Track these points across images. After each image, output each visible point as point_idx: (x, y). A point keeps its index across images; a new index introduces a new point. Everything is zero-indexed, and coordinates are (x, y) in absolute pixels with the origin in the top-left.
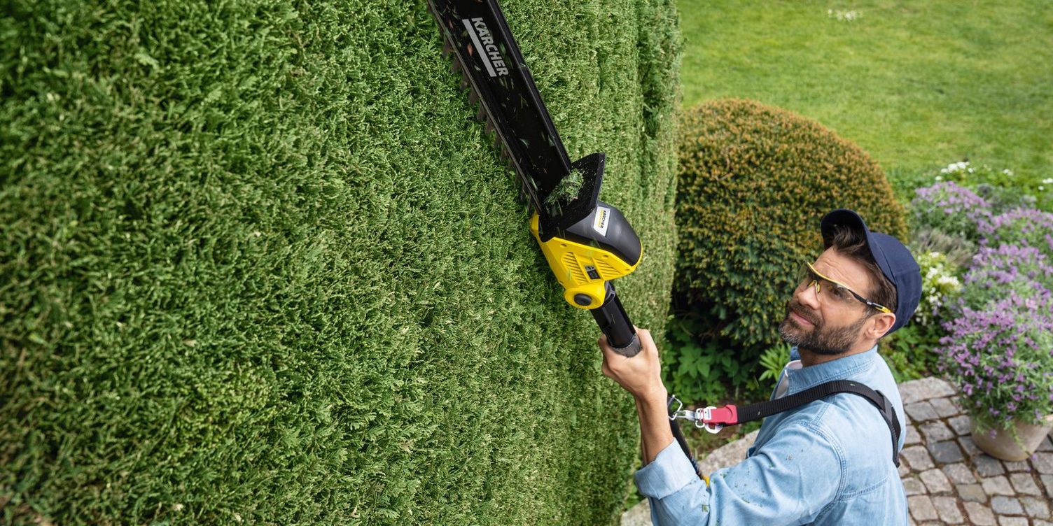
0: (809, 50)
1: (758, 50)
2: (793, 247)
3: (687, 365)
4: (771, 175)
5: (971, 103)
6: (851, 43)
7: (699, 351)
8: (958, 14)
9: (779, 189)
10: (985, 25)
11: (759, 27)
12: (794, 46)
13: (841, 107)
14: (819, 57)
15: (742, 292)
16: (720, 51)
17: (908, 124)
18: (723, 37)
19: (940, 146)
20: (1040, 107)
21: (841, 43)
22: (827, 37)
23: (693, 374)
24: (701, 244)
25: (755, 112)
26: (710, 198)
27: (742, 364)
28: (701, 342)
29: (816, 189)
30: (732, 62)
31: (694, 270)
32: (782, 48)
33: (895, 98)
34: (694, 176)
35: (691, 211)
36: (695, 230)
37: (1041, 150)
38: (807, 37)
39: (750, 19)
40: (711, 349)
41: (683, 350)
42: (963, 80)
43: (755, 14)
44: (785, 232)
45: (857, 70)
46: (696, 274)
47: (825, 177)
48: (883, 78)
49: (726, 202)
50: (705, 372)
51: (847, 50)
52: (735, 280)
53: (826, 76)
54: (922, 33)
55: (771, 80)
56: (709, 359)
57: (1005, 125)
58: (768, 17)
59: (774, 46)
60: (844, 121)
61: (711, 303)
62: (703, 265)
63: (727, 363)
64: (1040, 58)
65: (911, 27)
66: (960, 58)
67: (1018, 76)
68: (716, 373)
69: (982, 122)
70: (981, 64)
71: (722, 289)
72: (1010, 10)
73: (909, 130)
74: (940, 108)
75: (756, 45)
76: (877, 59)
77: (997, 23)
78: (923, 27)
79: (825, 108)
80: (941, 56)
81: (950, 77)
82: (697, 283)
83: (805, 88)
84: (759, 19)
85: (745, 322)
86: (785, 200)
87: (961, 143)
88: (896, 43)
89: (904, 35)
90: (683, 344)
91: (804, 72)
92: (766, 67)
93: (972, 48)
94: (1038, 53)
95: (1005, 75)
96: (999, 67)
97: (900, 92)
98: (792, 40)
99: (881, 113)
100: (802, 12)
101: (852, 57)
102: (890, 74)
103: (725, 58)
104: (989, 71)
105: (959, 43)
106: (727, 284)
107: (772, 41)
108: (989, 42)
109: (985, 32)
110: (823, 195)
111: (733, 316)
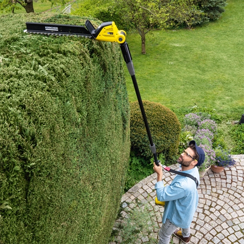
0: (162, 73)
1: (150, 74)
2: (156, 136)
3: (134, 162)
4: (151, 120)
5: (200, 88)
6: (172, 71)
7: (136, 158)
8: (198, 62)
9: (153, 123)
10: (204, 66)
11: (150, 67)
12: (158, 72)
13: (170, 90)
14: (165, 76)
15: (145, 146)
16: (140, 74)
17: (185, 94)
18: (140, 70)
19: (192, 100)
20: (215, 89)
21: (170, 71)
22: (166, 70)
23: (135, 164)
24: (136, 136)
25: (147, 104)
26: (138, 126)
27: (146, 160)
28: (137, 156)
29: (161, 122)
30: (143, 77)
31: (135, 142)
32: (156, 73)
33: (182, 87)
34: (134, 121)
35: (134, 129)
36: (134, 133)
37: (214, 100)
38: (162, 70)
39: (148, 65)
40: (139, 157)
41: (133, 158)
42: (198, 81)
43: (149, 63)
44: (154, 133)
45: (173, 79)
46: (135, 143)
47: (163, 120)
48: (180, 81)
49: (141, 127)
50: (138, 163)
51: (171, 73)
52: (144, 144)
53: (166, 81)
54: (189, 68)
55: (153, 82)
56: (139, 160)
57: (207, 94)
58: (152, 64)
59: (153, 73)
60: (170, 94)
61: (139, 149)
62: (137, 141)
63: (143, 160)
64: (215, 75)
65: (187, 66)
66: (198, 75)
67: (210, 80)
68: (140, 163)
69: (202, 93)
70: (202, 77)
71: (141, 146)
72: (209, 62)
73: (186, 96)
74: (193, 89)
75: (149, 72)
76: (178, 76)
77: (207, 65)
78: (189, 66)
79: (166, 90)
80: (193, 74)
81: (195, 80)
82: (135, 145)
83: (161, 85)
84: (150, 64)
85: (146, 152)
86: (154, 126)
87: (197, 99)
88: (183, 71)
89: (185, 69)
90: (133, 157)
91: (161, 80)
92: (152, 78)
93: (201, 72)
94: (215, 74)
95: (207, 80)
96: (207, 78)
97: (184, 85)
98: (158, 70)
99: (179, 91)
100: (160, 62)
101: (172, 75)
102: (181, 80)
103: (141, 76)
104: (204, 79)
105: (198, 71)
106: (142, 145)
107: (153, 71)
108: (205, 71)
109: (204, 68)
110: (162, 124)
111: (143, 151)
